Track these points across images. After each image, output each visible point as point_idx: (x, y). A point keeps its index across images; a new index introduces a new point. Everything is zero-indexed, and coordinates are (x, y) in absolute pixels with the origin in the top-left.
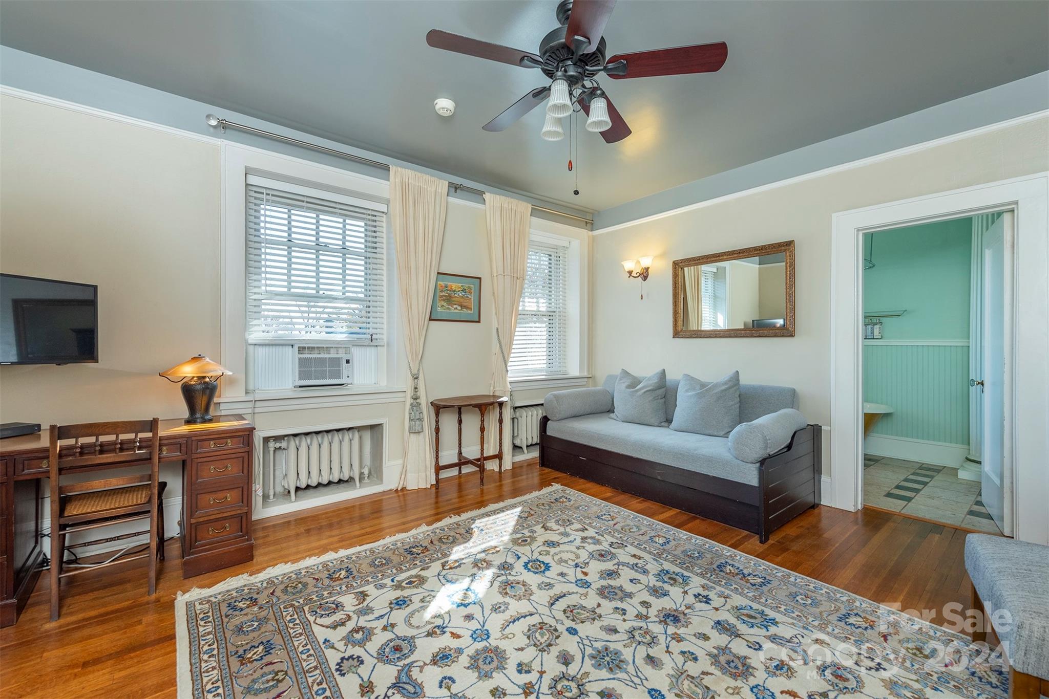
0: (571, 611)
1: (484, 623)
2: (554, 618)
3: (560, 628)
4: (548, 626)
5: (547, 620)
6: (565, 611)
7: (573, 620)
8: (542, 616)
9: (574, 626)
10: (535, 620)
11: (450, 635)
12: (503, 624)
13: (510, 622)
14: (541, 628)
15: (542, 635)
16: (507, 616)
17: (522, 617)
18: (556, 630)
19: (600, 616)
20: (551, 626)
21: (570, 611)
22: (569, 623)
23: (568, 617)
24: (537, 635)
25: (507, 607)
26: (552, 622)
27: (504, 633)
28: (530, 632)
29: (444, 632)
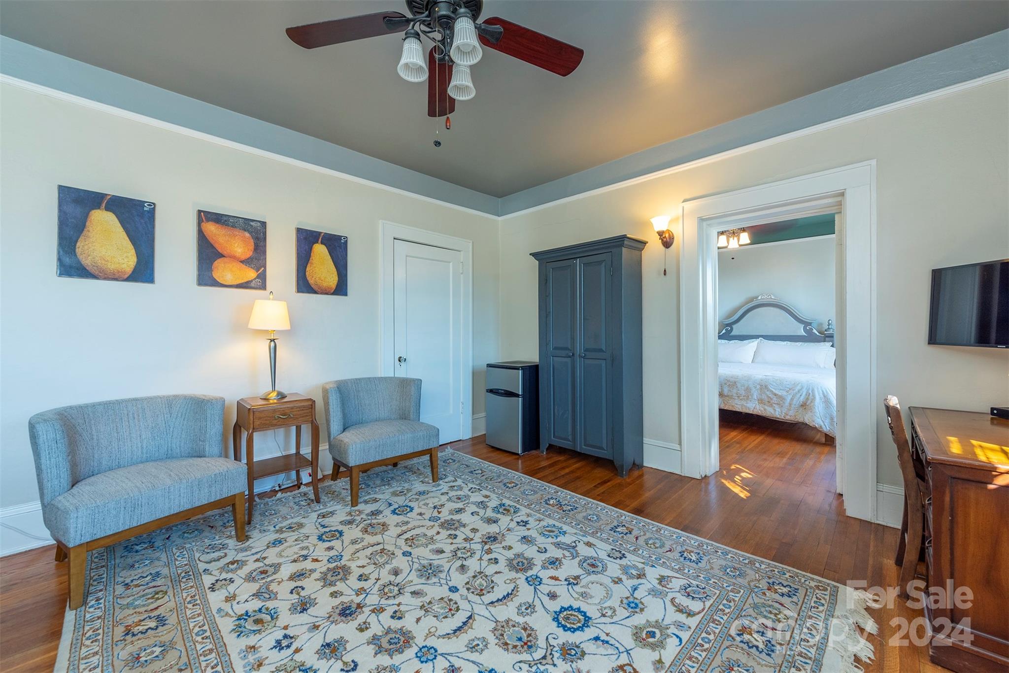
0: (450, 610)
1: (535, 591)
2: (469, 601)
3: (463, 591)
4: (475, 593)
5: (476, 599)
6: (458, 609)
7: (450, 600)
8: (481, 602)
9: (450, 593)
10: (488, 598)
11: (560, 578)
12: (518, 591)
13: (511, 594)
14: (482, 590)
15: (481, 585)
16: (517, 601)
17: (501, 600)
18: (468, 589)
19: (422, 607)
20: (473, 593)
21: (453, 609)
22: (455, 596)
23: (456, 603)
24: (485, 584)
25: (519, 609)
26: (471, 597)
27: (514, 584)
28: (491, 586)
29: (566, 580)
